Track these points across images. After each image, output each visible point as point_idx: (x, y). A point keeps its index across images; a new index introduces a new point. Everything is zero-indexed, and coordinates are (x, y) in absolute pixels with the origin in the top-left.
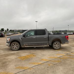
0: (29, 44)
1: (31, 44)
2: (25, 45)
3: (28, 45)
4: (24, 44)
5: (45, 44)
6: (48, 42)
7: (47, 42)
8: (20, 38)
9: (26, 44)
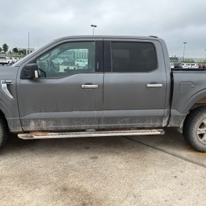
0: (57, 121)
1: (71, 120)
2: (32, 126)
3: (51, 127)
4: (29, 120)
5: (151, 124)
6: (166, 110)
7: (161, 112)
8: (4, 86)
9: (43, 122)
